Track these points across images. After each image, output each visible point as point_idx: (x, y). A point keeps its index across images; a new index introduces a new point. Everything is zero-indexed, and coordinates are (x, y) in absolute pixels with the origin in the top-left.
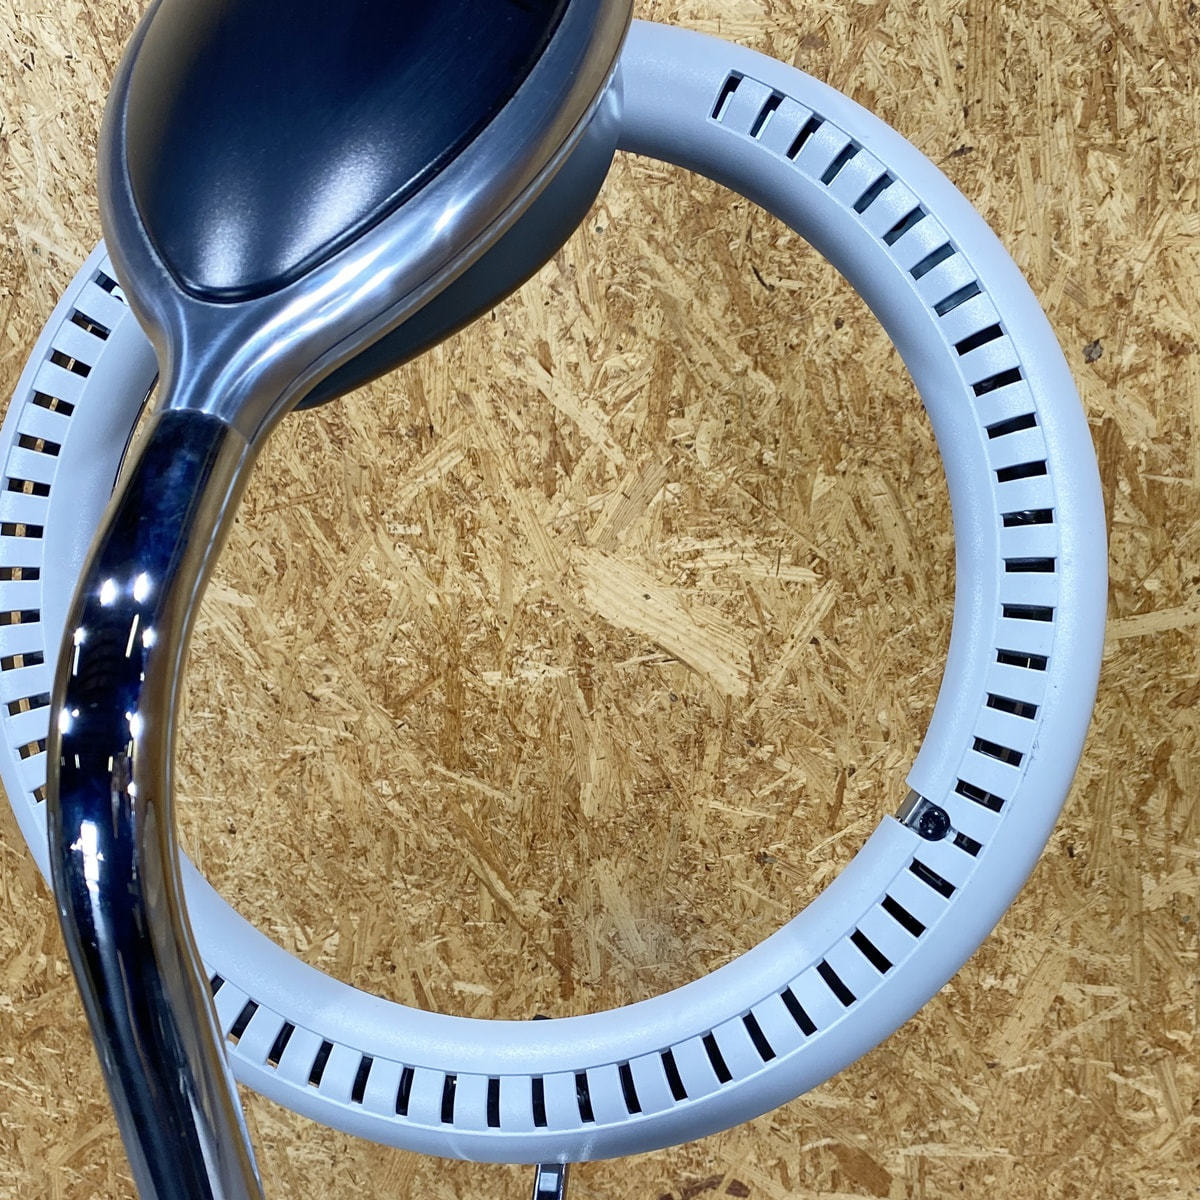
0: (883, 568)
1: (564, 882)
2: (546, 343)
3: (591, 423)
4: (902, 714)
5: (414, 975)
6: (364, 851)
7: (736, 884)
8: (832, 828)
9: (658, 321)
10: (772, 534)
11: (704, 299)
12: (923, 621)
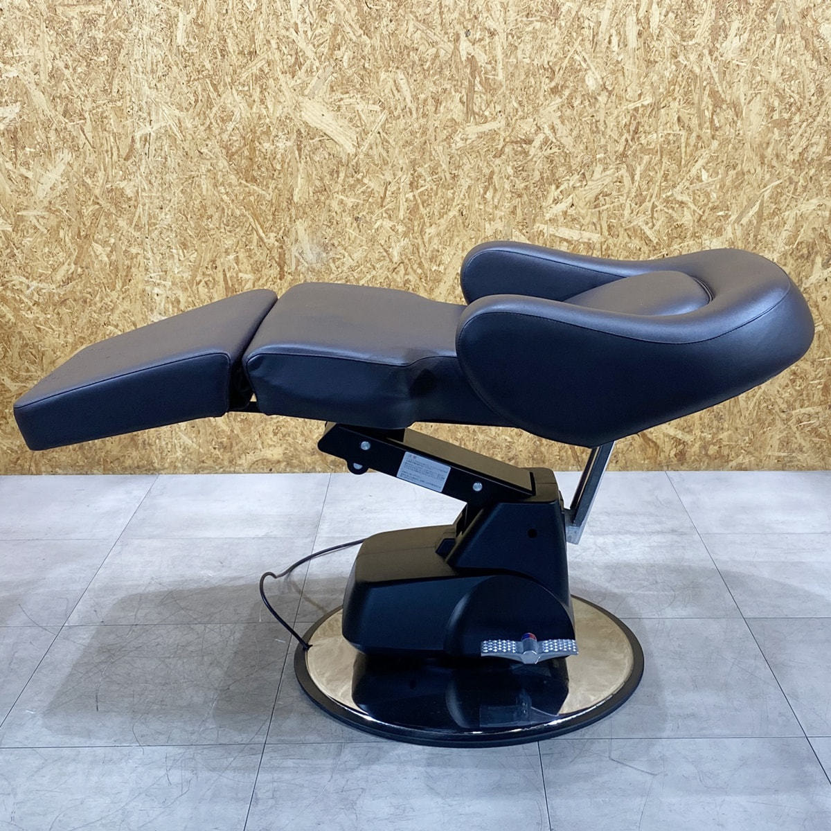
0: (403, 106)
1: (285, 229)
2: (297, 24)
3: (310, 52)
4: (407, 161)
5: (224, 271)
6: (211, 217)
7: (347, 229)
8: (382, 206)
9: (334, 18)
10: (366, 93)
11: (349, 11)
12: (415, 125)
